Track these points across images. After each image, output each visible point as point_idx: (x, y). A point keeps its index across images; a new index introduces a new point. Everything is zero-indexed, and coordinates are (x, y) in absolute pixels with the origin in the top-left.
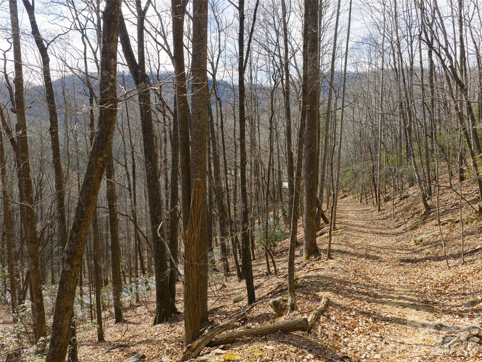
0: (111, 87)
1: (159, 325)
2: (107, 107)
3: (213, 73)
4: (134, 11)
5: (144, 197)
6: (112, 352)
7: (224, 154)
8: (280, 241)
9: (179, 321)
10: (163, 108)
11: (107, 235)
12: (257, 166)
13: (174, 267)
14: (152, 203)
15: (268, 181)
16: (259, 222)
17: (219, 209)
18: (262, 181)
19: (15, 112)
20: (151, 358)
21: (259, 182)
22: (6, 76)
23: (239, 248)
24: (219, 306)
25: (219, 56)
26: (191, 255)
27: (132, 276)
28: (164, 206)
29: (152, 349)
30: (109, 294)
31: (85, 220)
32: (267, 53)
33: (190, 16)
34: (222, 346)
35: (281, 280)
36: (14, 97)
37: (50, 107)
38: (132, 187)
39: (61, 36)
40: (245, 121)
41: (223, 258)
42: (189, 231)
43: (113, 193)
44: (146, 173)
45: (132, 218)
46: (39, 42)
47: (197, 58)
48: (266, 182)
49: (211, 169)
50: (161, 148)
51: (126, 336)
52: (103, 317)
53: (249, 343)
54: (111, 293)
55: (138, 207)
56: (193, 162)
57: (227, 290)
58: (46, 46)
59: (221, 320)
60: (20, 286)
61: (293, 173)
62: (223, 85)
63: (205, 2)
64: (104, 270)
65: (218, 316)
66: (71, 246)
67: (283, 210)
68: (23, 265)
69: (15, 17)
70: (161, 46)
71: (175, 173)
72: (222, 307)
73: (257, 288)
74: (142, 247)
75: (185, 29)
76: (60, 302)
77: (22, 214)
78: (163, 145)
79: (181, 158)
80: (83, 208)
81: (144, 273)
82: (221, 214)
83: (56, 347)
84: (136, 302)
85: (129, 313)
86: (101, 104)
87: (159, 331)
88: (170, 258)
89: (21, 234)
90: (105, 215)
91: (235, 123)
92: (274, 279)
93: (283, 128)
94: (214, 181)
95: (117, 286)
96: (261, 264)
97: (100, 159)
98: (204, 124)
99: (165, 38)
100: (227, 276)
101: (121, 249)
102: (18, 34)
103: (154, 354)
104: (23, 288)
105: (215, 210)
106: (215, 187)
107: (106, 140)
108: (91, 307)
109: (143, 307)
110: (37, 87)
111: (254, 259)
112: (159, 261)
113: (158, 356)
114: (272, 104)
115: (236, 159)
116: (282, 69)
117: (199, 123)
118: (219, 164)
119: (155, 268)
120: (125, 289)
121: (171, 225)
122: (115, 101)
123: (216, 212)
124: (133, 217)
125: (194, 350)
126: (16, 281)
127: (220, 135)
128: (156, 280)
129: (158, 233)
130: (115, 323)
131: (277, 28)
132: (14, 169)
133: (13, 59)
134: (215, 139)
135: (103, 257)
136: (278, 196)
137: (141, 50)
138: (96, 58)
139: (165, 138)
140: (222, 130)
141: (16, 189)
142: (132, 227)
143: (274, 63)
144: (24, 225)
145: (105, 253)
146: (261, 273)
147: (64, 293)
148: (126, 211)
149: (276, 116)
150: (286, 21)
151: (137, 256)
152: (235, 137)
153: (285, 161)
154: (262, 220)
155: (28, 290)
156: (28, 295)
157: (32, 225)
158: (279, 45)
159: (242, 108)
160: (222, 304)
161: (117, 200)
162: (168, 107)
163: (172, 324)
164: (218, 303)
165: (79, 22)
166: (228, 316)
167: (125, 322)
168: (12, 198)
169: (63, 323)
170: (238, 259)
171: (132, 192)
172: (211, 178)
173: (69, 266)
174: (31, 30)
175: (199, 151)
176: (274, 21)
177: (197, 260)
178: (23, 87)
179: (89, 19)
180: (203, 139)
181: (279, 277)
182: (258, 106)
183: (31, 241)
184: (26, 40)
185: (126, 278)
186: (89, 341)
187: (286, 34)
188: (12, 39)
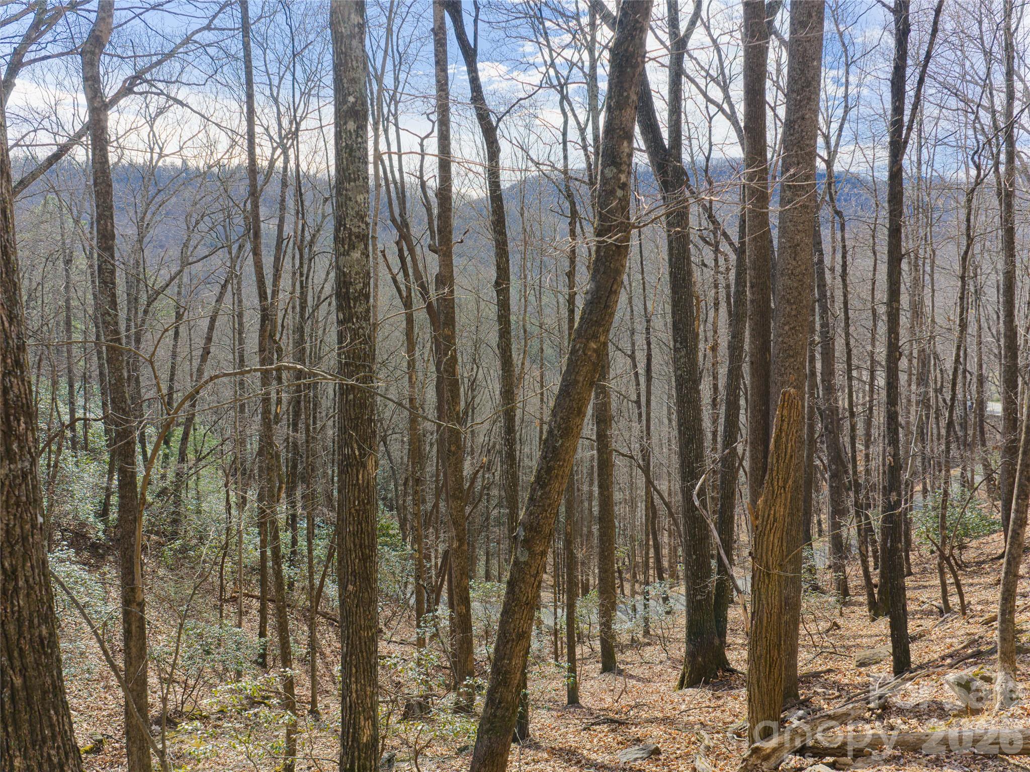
0: (620, 199)
1: (690, 689)
2: (610, 241)
3: (829, 157)
4: (664, 40)
5: (666, 421)
6: (595, 731)
7: (847, 334)
8: (976, 538)
9: (732, 688)
10: (715, 237)
11: (591, 493)
12: (924, 362)
13: (727, 573)
14: (684, 434)
15: (953, 399)
16: (925, 491)
17: (829, 454)
18: (937, 397)
19: (435, 252)
20: (671, 757)
21: (929, 400)
22: (423, 185)
23: (872, 546)
24: (824, 668)
25: (844, 119)
26: (767, 553)
27: (637, 581)
28: (708, 442)
29: (674, 738)
30: (590, 612)
31: (559, 466)
32: (962, 105)
33: (782, 41)
34: (830, 759)
35: (978, 630)
36: (436, 223)
37: (497, 241)
38: (643, 400)
39: (522, 102)
40: (901, 260)
41: (835, 564)
42: (766, 501)
43: (606, 410)
44: (675, 372)
45: (641, 463)
46: (483, 117)
47: (796, 127)
48: (944, 400)
49: (814, 367)
50: (706, 321)
51: (623, 702)
52: (578, 657)
53: (897, 764)
54: (595, 611)
55: (654, 440)
56: (776, 352)
57: (842, 636)
58: (494, 124)
59: (829, 701)
60: (431, 577)
61: (1016, 381)
62: (848, 181)
63: (820, 5)
64: (583, 564)
65: (820, 690)
66: (531, 514)
67: (986, 466)
68: (437, 538)
69: (443, 74)
70: (717, 105)
71: (734, 374)
72: (829, 671)
73: (914, 639)
74: (659, 523)
75: (771, 67)
76: (507, 622)
77: (440, 442)
78: (712, 313)
79: (752, 342)
80: (557, 441)
81: (661, 578)
82: (834, 467)
83: (497, 708)
84: (644, 636)
85: (629, 655)
86: (598, 235)
87: (690, 702)
88: (719, 553)
89: (437, 481)
90: (589, 454)
91: (875, 265)
92: (958, 625)
93: (993, 277)
94: (821, 393)
95: (607, 597)
96: (925, 587)
97: (593, 345)
98: (806, 270)
99: (725, 89)
100: (844, 605)
101: (617, 524)
102: (447, 105)
103: (678, 749)
104: (437, 582)
105: (819, 458)
106: (823, 408)
107: (607, 307)
108: (556, 633)
109: (658, 647)
110: (474, 201)
111: (910, 574)
112: (694, 557)
113: (688, 754)
114: (968, 220)
115: (873, 346)
116: (997, 139)
117: (795, 268)
118: (834, 356)
119: (687, 569)
120: (621, 605)
121: (722, 483)
122: (626, 228)
123: (822, 461)
124: (644, 460)
125: (767, 758)
126: (425, 566)
127: (839, 294)
128: (688, 595)
129: (695, 498)
130: (601, 673)
131: (987, 46)
132: (429, 357)
133: (436, 152)
134: (826, 302)
135: (581, 536)
136: (974, 434)
137: (674, 118)
138: (584, 139)
139: (716, 299)
140: (844, 280)
141: (431, 395)
142: (641, 481)
143: (978, 126)
144: (443, 462)
145: (585, 529)
146: (925, 606)
147: (516, 605)
148: (629, 448)
149: (977, 248)
150: (1013, 27)
151: (648, 540)
152: (873, 298)
153: (996, 351)
154: (932, 487)
155: (445, 586)
156: (445, 596)
157: (457, 464)
158: (991, 84)
159: (895, 232)
160: (830, 665)
161: (614, 425)
162: (725, 234)
163: (719, 693)
164: (820, 662)
165: (557, 72)
166: (844, 693)
167: (620, 672)
168: (424, 411)
169: (510, 663)
170: (871, 569)
171: (644, 409)
172: (814, 386)
173: (527, 553)
174: (469, 95)
175: (791, 329)
176: (981, 31)
177: (781, 565)
178: (451, 204)
179: (576, 64)
180: (801, 302)
181: (970, 621)
182: (931, 226)
183: (454, 494)
184: (460, 115)
185: (624, 583)
186: (550, 701)
187: (1010, 59)
188: (436, 114)
